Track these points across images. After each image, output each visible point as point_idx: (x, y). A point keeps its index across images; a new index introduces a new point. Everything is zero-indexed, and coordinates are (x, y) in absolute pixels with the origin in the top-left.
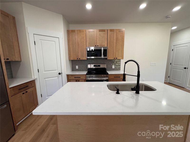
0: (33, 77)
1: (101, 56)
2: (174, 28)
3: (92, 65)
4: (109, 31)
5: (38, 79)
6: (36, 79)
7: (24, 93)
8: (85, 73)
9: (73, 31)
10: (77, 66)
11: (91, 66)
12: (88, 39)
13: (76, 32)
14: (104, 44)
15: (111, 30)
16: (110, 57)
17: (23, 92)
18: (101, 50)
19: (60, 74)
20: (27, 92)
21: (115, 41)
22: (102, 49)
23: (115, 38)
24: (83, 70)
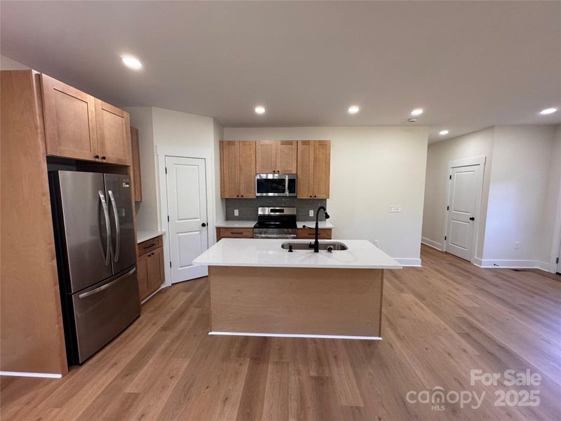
0: (159, 230)
1: (284, 191)
2: (444, 133)
3: (267, 208)
4: (300, 144)
5: (167, 234)
6: (165, 233)
7: (149, 256)
8: (252, 224)
9: (231, 143)
10: (237, 211)
11: (264, 211)
12: (259, 160)
13: (237, 144)
14: (291, 169)
15: (305, 143)
16: (303, 193)
17: (149, 254)
18: (284, 180)
19: (203, 225)
20: (153, 254)
21: (312, 164)
22: (287, 178)
23: (312, 158)
24: (248, 219)
